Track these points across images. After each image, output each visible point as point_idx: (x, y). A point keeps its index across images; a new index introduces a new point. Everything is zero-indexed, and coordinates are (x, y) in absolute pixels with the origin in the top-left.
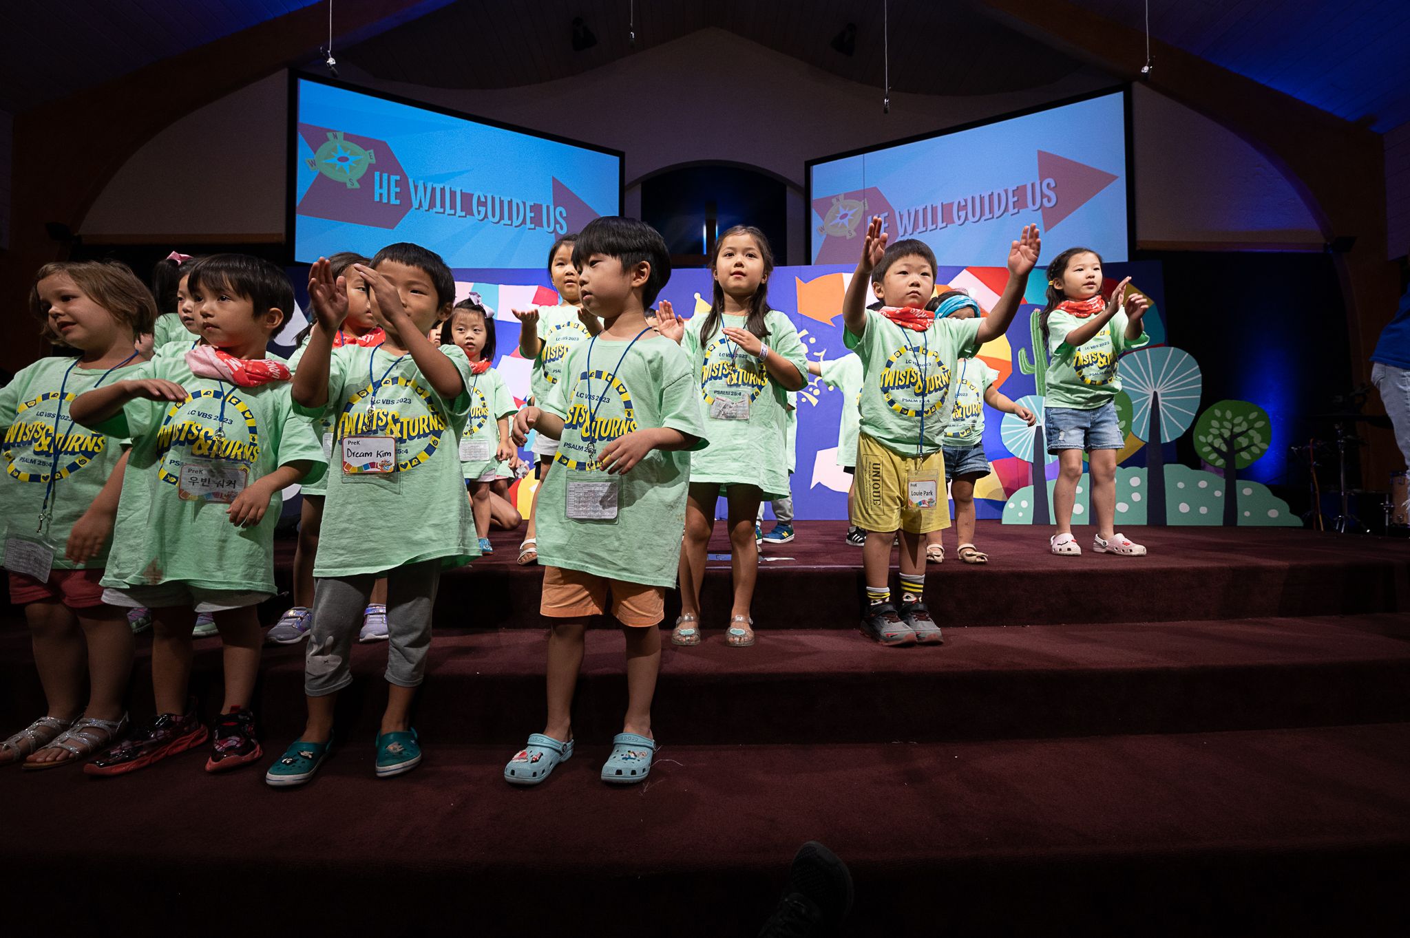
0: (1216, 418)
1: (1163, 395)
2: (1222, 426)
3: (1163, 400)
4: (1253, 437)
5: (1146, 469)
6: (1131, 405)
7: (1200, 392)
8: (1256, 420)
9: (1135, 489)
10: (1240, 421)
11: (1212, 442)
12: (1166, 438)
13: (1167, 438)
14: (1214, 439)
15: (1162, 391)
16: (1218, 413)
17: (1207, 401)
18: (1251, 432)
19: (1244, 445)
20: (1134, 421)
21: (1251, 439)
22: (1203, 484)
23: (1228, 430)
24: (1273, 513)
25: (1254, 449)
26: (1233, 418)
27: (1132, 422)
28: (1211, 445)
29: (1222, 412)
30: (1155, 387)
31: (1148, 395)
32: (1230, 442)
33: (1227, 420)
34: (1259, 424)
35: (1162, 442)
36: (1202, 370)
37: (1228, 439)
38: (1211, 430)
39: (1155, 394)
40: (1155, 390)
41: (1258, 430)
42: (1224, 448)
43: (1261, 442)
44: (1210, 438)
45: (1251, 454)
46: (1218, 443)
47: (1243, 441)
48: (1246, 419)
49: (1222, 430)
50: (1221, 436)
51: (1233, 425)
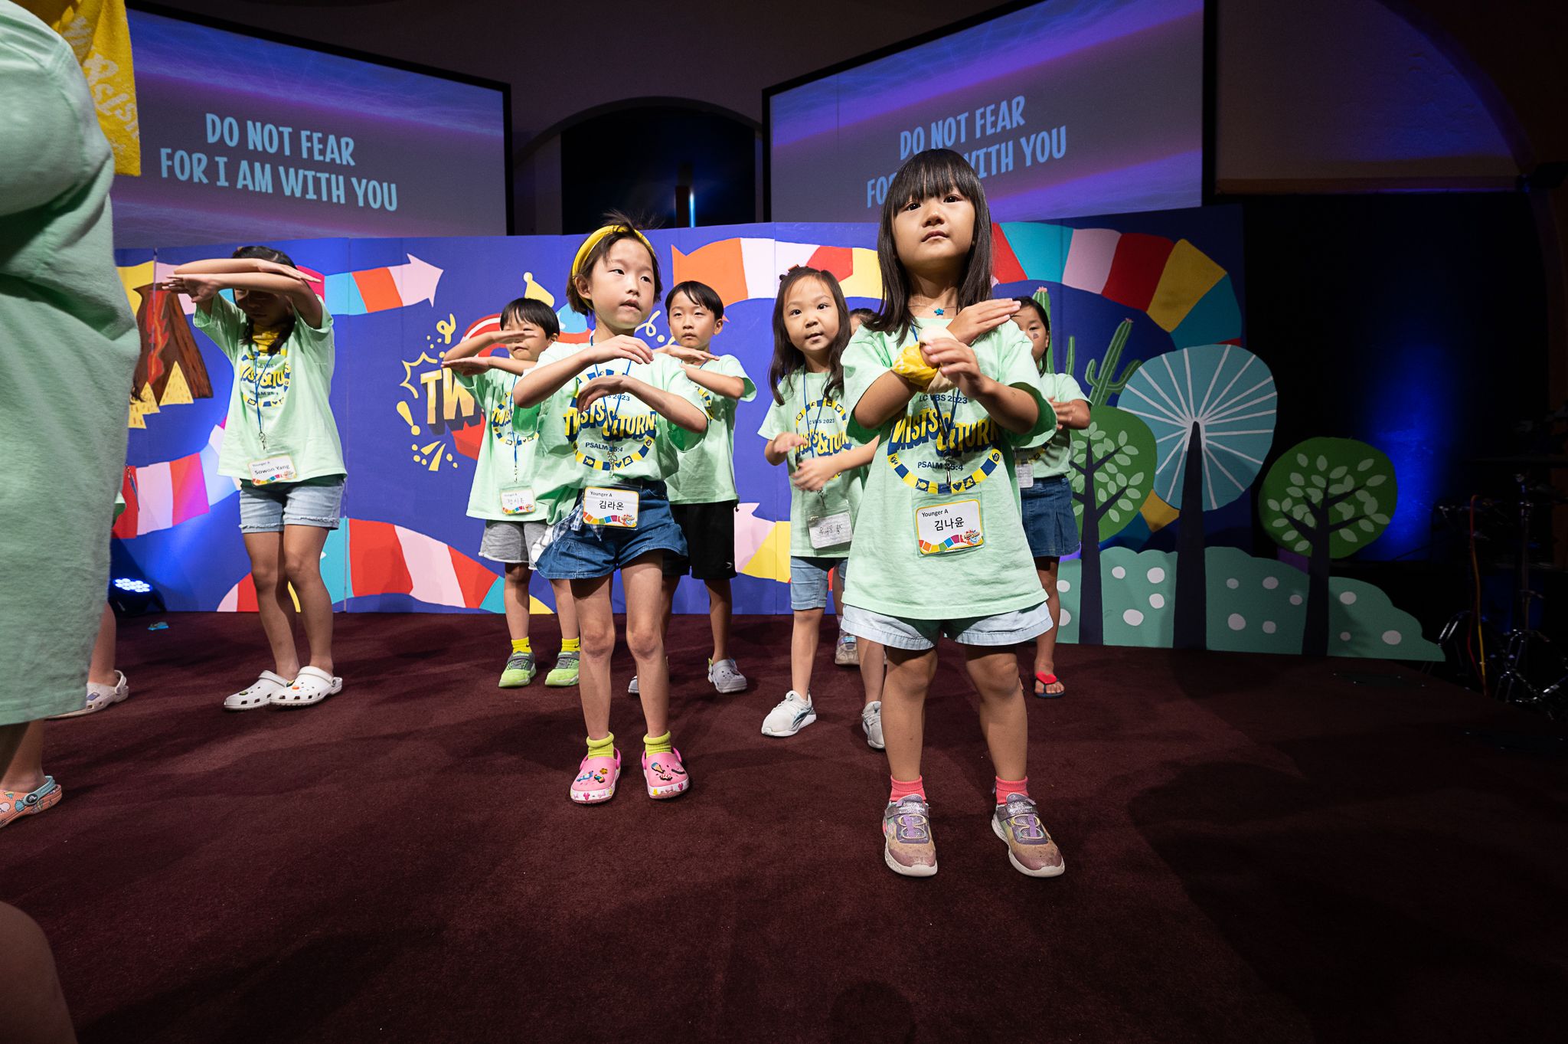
0: (1299, 469)
1: (1208, 428)
2: (1309, 484)
3: (1207, 438)
4: (1363, 503)
5: (1175, 554)
6: (1155, 445)
7: (1274, 423)
8: (1371, 472)
9: (1156, 588)
10: (1342, 475)
11: (1291, 511)
12: (1210, 504)
13: (1212, 502)
14: (1294, 505)
15: (1208, 423)
16: (1302, 460)
17: (1285, 438)
18: (1361, 495)
19: (1346, 517)
20: (1157, 473)
21: (1359, 505)
22: (1270, 583)
23: (1319, 490)
24: (1392, 637)
25: (1365, 526)
26: (1330, 469)
27: (1154, 473)
28: (1288, 516)
29: (1309, 459)
30: (1196, 416)
31: (1185, 428)
32: (1321, 511)
33: (1319, 473)
34: (1376, 481)
35: (1204, 510)
36: (1279, 384)
37: (1319, 507)
38: (1290, 490)
39: (1196, 426)
40: (1195, 420)
41: (1373, 491)
42: (1311, 522)
43: (1377, 512)
44: (1287, 505)
45: (1359, 532)
46: (1301, 513)
47: (1346, 510)
48: (1352, 471)
49: (1310, 491)
50: (1307, 500)
51: (1329, 482)
